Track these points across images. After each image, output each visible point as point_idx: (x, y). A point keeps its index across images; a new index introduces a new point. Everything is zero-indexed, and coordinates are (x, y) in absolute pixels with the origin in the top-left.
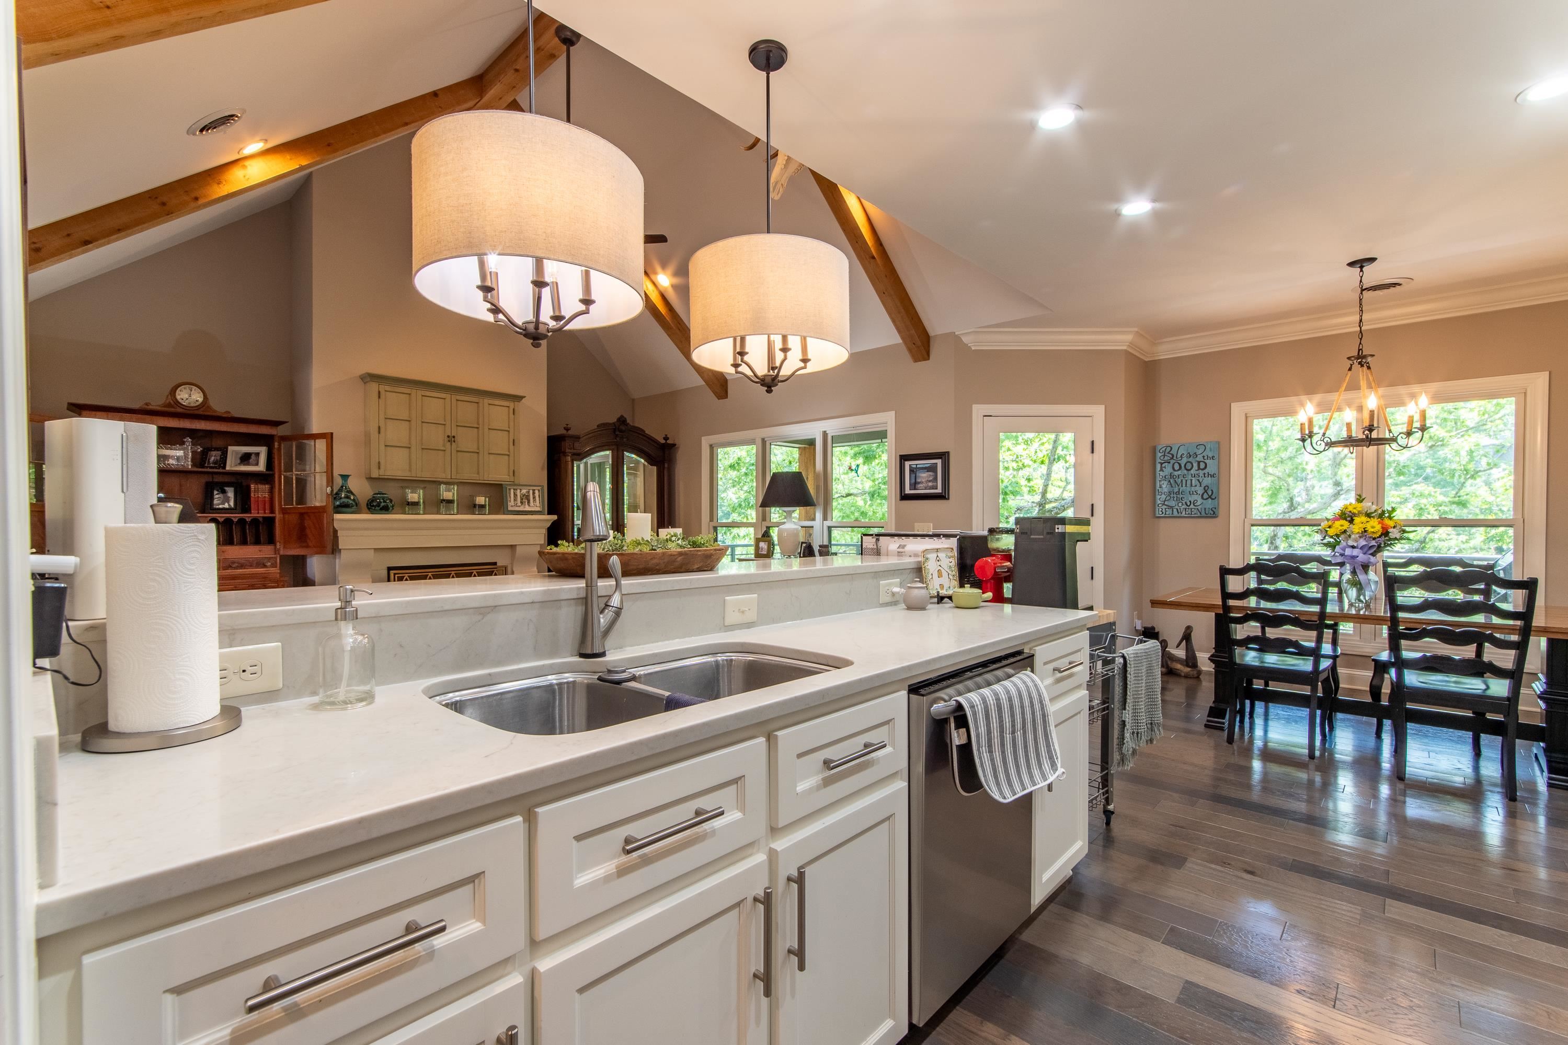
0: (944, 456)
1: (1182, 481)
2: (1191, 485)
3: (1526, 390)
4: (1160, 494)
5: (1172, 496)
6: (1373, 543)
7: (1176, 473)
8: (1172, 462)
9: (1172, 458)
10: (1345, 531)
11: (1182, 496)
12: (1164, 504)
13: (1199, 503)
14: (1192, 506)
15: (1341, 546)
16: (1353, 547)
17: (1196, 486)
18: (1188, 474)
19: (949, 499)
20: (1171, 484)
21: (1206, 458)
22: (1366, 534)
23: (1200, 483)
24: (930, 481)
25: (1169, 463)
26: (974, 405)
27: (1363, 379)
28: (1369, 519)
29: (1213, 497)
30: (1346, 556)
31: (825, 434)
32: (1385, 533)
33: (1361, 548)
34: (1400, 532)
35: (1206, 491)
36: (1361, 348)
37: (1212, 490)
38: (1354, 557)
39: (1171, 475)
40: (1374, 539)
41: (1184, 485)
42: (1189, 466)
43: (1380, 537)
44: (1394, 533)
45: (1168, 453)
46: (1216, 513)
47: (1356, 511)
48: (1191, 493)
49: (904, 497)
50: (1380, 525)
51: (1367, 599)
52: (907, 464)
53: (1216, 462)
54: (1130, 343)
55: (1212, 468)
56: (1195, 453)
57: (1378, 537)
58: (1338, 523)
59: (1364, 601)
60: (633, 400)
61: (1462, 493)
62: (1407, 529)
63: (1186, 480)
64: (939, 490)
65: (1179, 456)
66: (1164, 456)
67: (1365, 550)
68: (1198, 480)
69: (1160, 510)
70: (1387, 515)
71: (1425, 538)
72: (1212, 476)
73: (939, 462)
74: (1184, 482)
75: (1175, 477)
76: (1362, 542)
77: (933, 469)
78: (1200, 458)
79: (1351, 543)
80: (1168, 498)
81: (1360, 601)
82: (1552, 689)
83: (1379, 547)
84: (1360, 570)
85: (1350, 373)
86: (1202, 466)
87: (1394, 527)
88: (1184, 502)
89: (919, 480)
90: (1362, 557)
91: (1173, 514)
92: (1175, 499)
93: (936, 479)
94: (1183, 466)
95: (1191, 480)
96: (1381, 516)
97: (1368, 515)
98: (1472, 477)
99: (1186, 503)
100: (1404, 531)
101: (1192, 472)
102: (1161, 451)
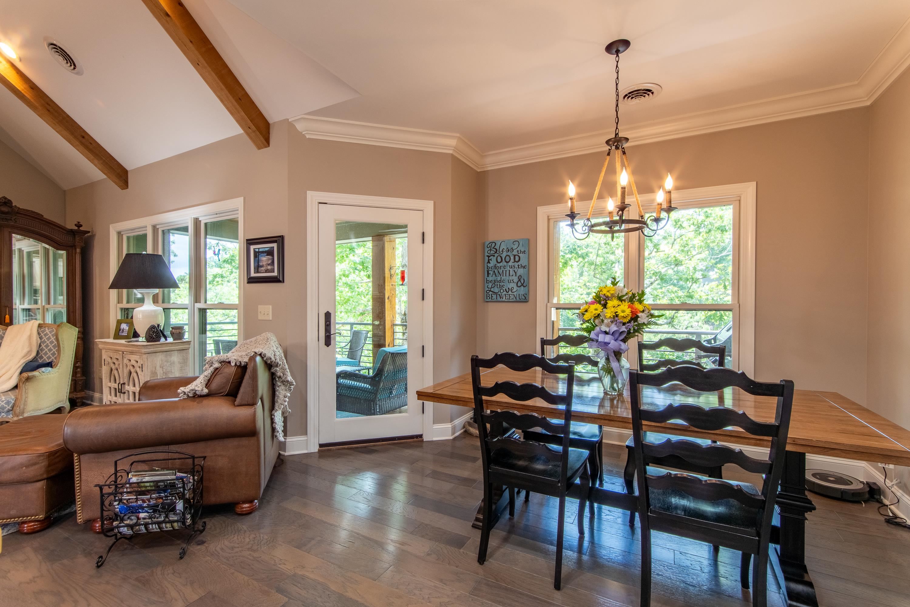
0: (280, 240)
1: (503, 271)
2: (510, 275)
3: (740, 197)
4: (488, 282)
5: (496, 284)
6: (623, 329)
7: (498, 265)
8: (496, 255)
9: (496, 252)
10: (599, 315)
11: (503, 284)
12: (490, 291)
13: (514, 290)
14: (510, 293)
15: (595, 331)
16: (606, 333)
17: (513, 275)
18: (507, 265)
19: (283, 282)
20: (495, 274)
21: (519, 252)
22: (616, 318)
23: (516, 273)
24: (269, 265)
25: (494, 256)
26: (308, 192)
27: (618, 161)
28: (620, 303)
29: (525, 285)
30: (600, 342)
31: (197, 222)
32: (635, 318)
33: (613, 334)
34: (647, 317)
35: (520, 280)
36: (617, 132)
37: (524, 279)
38: (607, 344)
39: (495, 266)
40: (624, 324)
41: (504, 275)
42: (508, 260)
43: (629, 322)
44: (643, 318)
45: (493, 248)
46: (527, 298)
47: (609, 294)
48: (510, 281)
49: (251, 280)
50: (630, 309)
51: (620, 387)
52: (252, 247)
53: (527, 255)
54: (455, 148)
55: (523, 262)
56: (512, 248)
57: (628, 322)
58: (593, 307)
59: (617, 389)
60: (65, 191)
61: (690, 291)
62: (656, 313)
63: (506, 271)
64: (275, 274)
65: (501, 250)
66: (491, 250)
67: (617, 335)
68: (514, 271)
69: (488, 295)
70: (637, 298)
71: (674, 316)
72: (524, 267)
73: (275, 245)
74: (504, 272)
75: (498, 268)
76: (614, 328)
77: (270, 253)
78: (515, 252)
79: (604, 328)
80: (494, 285)
81: (614, 389)
82: (785, 491)
83: (629, 332)
84: (613, 357)
85: (608, 158)
86: (517, 259)
87: (643, 311)
88: (504, 289)
89: (261, 264)
90: (613, 344)
91: (497, 299)
92: (498, 286)
93: (273, 262)
94: (503, 259)
95: (509, 271)
96: (631, 300)
97: (620, 299)
98: (695, 282)
99: (506, 290)
100: (652, 316)
101: (510, 264)
102: (488, 247)
